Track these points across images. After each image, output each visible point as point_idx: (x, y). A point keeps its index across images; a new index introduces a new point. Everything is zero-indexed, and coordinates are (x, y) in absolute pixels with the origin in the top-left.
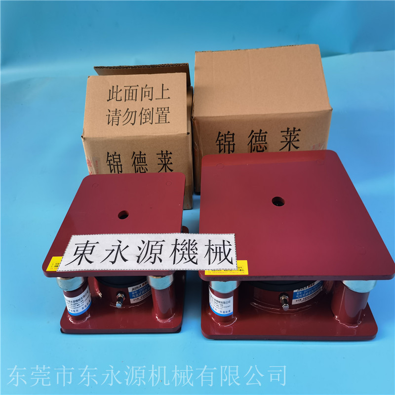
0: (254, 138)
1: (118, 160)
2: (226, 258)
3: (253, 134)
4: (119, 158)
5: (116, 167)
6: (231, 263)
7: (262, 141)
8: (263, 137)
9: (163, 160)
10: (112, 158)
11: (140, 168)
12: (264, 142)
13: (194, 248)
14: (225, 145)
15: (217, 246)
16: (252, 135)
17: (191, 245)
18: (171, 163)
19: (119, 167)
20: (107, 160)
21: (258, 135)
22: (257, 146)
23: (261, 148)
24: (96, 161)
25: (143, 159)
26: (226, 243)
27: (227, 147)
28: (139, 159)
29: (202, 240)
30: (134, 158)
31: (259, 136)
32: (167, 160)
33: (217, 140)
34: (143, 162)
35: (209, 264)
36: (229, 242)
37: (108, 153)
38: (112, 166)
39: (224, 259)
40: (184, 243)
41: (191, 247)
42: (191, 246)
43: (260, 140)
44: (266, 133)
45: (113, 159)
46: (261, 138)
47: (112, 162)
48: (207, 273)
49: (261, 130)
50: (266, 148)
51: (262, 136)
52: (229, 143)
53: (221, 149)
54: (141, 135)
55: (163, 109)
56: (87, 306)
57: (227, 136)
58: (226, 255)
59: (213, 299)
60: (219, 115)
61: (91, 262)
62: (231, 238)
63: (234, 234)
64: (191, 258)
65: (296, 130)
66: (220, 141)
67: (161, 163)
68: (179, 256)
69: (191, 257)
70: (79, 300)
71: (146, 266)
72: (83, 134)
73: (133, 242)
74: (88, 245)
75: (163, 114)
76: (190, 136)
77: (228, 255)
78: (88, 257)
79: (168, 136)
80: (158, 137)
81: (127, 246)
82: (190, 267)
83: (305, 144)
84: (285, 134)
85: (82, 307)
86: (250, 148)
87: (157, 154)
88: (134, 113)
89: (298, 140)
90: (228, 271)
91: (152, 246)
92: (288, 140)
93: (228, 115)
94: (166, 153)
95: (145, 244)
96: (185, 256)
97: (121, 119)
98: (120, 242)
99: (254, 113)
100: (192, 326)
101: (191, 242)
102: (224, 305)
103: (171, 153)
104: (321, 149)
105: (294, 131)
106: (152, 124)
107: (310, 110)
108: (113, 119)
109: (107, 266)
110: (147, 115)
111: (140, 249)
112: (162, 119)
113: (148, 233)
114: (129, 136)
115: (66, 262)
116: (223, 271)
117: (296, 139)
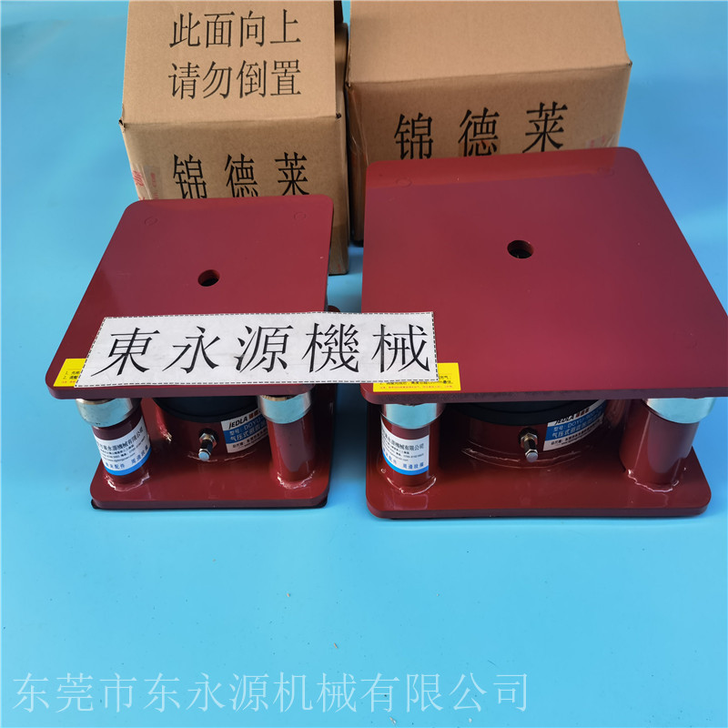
0: (472, 127)
1: (197, 173)
2: (415, 358)
3: (470, 118)
4: (200, 169)
5: (193, 187)
6: (426, 368)
7: (487, 132)
8: (491, 125)
9: (289, 172)
10: (184, 168)
11: (242, 189)
12: (491, 136)
13: (352, 340)
14: (412, 143)
15: (397, 336)
16: (467, 122)
17: (346, 335)
18: (305, 179)
19: (201, 187)
20: (175, 173)
21: (480, 120)
22: (477, 145)
23: (485, 147)
24: (153, 175)
25: (249, 170)
26: (416, 330)
27: (417, 147)
28: (239, 170)
29: (367, 325)
30: (229, 168)
31: (482, 124)
32: (296, 172)
33: (398, 132)
34: (248, 177)
35: (382, 370)
36: (422, 329)
37: (176, 158)
38: (185, 186)
39: (413, 361)
40: (332, 331)
41: (345, 339)
42: (345, 337)
43: (484, 130)
44: (496, 115)
45: (186, 169)
46: (485, 126)
47: (184, 177)
48: (376, 389)
49: (486, 110)
50: (495, 149)
51: (488, 123)
52: (421, 138)
53: (405, 151)
54: (242, 118)
55: (286, 65)
56: (142, 457)
57: (417, 124)
58: (416, 351)
59: (389, 439)
60: (400, 79)
61: (143, 370)
62: (425, 320)
63: (431, 313)
64: (346, 359)
65: (557, 107)
66: (402, 133)
67: (285, 179)
68: (320, 356)
69: (346, 357)
70: (125, 445)
71: (255, 376)
72: (123, 115)
73: (228, 330)
74: (137, 337)
75: (287, 73)
76: (342, 121)
77: (418, 354)
78: (138, 359)
79: (297, 122)
80: (277, 123)
81: (217, 339)
82: (344, 376)
83: (574, 137)
84: (535, 116)
85: (132, 458)
86: (463, 149)
87: (277, 161)
88: (226, 73)
89: (561, 130)
90: (419, 385)
91: (267, 337)
92: (541, 130)
93: (419, 77)
94: (293, 158)
95: (252, 333)
96: (333, 356)
97: (200, 85)
98: (203, 330)
99: (472, 73)
100: (349, 496)
101: (345, 330)
102: (412, 453)
103: (304, 158)
104: (608, 146)
105: (554, 110)
106: (263, 95)
107: (588, 65)
108: (183, 83)
109: (177, 377)
110: (254, 77)
111: (242, 343)
112: (286, 86)
113: (257, 312)
114: (217, 120)
115: (93, 370)
116: (409, 384)
117: (557, 128)
